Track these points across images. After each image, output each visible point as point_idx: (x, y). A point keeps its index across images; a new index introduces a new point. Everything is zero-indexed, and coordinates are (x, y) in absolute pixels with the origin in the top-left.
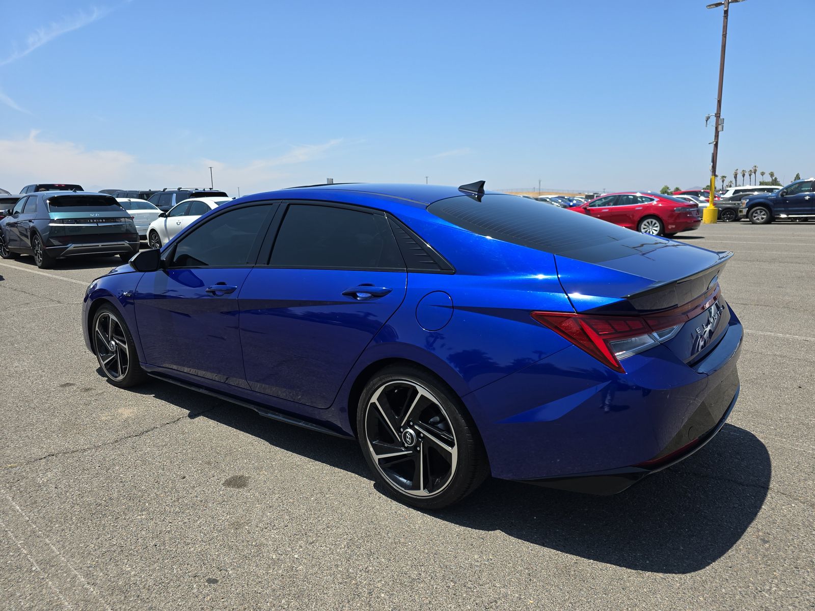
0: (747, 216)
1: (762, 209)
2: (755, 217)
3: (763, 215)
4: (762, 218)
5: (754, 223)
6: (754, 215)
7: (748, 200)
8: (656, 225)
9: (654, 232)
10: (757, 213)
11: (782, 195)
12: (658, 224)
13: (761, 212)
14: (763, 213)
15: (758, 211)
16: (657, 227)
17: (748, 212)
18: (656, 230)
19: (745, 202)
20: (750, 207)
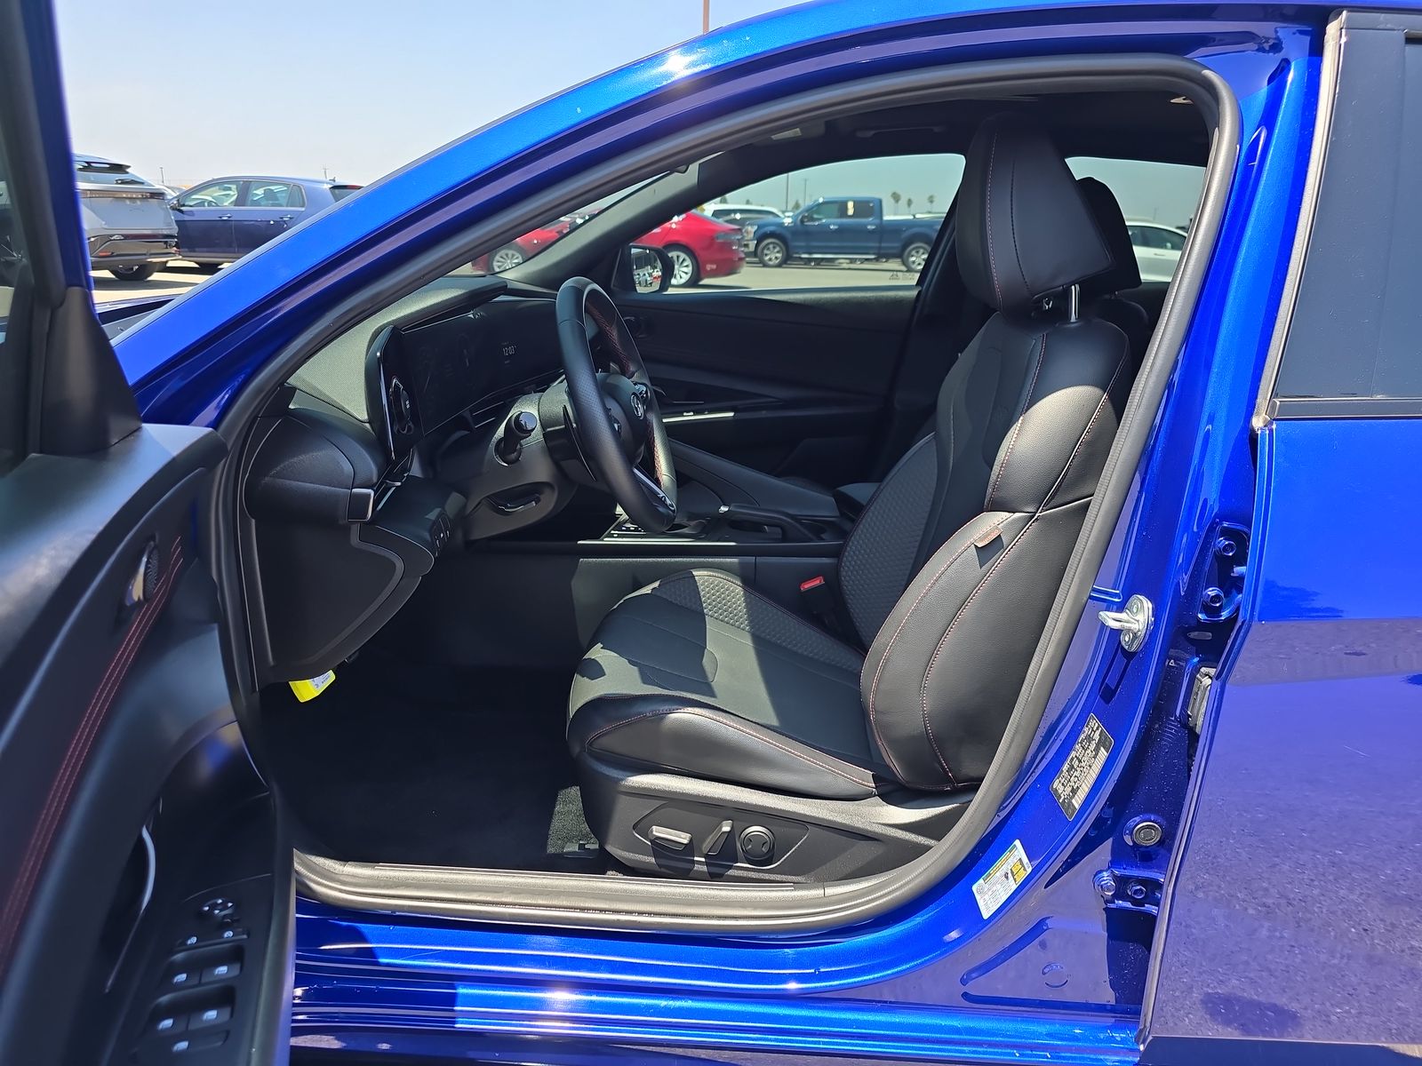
0: (755, 254)
1: (777, 244)
2: (766, 255)
3: (778, 252)
4: (776, 258)
5: (765, 265)
6: (766, 252)
7: (756, 228)
8: (685, 264)
9: (683, 275)
10: (768, 249)
11: (802, 221)
12: (688, 262)
13: (774, 248)
14: (778, 249)
15: (771, 246)
16: (687, 266)
17: (757, 246)
18: (686, 273)
19: (752, 229)
20: (760, 238)
